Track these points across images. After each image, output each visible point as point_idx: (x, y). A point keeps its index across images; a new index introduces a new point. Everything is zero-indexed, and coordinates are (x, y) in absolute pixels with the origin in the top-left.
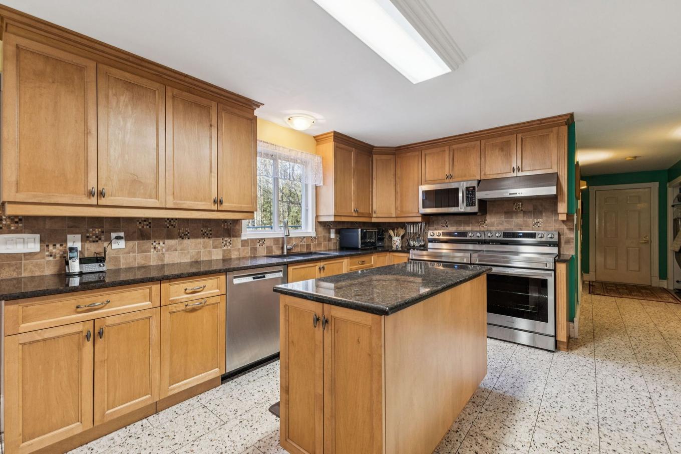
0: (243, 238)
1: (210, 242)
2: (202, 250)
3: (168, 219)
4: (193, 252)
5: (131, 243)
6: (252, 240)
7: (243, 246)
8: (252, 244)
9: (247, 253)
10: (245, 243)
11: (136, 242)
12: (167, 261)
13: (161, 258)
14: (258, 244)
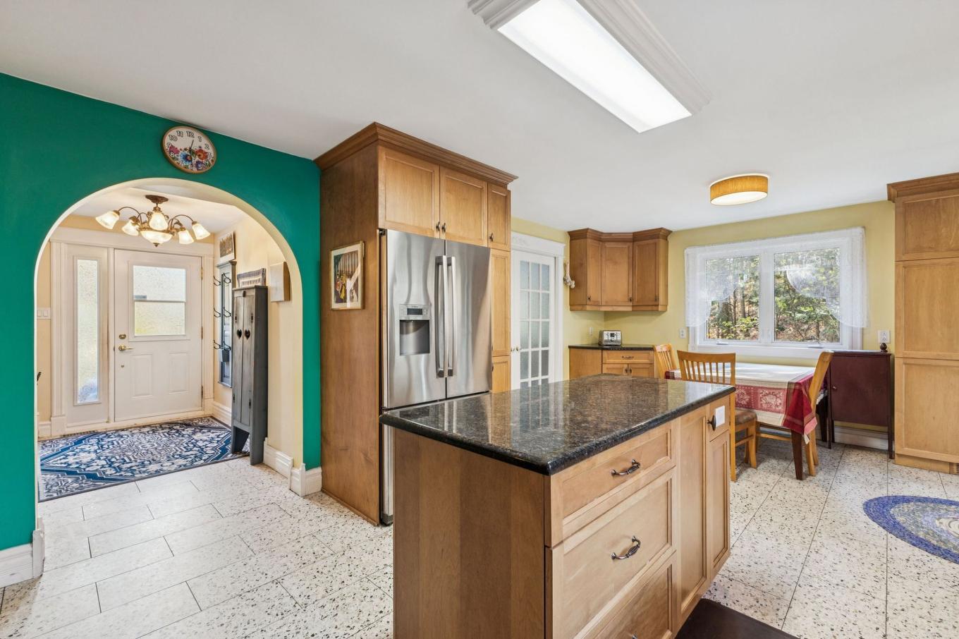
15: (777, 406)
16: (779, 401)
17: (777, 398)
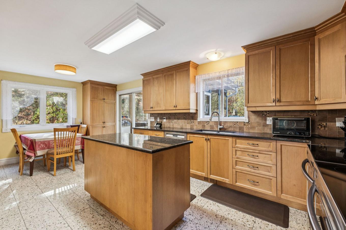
0: (198, 120)
1: (186, 121)
2: (184, 124)
3: (175, 113)
4: (181, 124)
5: (167, 120)
6: (203, 122)
7: (198, 124)
8: (203, 123)
9: (200, 127)
10: (199, 123)
11: (168, 120)
12: (174, 126)
13: (173, 125)
14: (206, 124)
15: (78, 143)
16: (79, 141)
17: (78, 140)
